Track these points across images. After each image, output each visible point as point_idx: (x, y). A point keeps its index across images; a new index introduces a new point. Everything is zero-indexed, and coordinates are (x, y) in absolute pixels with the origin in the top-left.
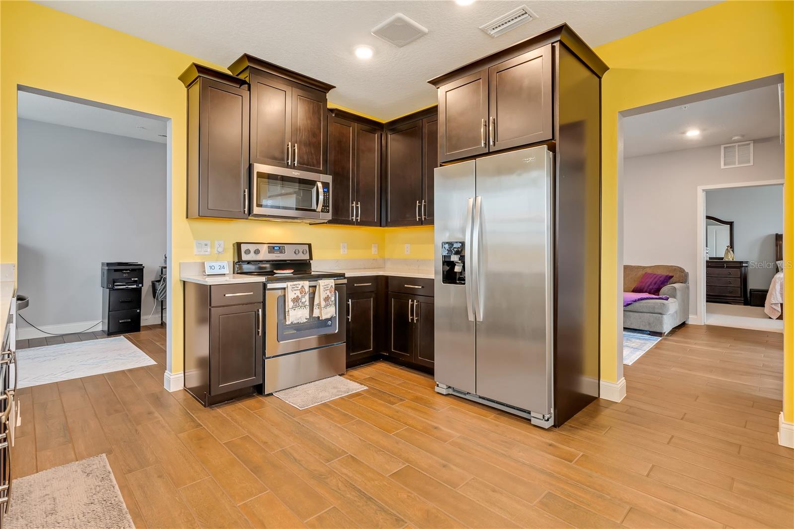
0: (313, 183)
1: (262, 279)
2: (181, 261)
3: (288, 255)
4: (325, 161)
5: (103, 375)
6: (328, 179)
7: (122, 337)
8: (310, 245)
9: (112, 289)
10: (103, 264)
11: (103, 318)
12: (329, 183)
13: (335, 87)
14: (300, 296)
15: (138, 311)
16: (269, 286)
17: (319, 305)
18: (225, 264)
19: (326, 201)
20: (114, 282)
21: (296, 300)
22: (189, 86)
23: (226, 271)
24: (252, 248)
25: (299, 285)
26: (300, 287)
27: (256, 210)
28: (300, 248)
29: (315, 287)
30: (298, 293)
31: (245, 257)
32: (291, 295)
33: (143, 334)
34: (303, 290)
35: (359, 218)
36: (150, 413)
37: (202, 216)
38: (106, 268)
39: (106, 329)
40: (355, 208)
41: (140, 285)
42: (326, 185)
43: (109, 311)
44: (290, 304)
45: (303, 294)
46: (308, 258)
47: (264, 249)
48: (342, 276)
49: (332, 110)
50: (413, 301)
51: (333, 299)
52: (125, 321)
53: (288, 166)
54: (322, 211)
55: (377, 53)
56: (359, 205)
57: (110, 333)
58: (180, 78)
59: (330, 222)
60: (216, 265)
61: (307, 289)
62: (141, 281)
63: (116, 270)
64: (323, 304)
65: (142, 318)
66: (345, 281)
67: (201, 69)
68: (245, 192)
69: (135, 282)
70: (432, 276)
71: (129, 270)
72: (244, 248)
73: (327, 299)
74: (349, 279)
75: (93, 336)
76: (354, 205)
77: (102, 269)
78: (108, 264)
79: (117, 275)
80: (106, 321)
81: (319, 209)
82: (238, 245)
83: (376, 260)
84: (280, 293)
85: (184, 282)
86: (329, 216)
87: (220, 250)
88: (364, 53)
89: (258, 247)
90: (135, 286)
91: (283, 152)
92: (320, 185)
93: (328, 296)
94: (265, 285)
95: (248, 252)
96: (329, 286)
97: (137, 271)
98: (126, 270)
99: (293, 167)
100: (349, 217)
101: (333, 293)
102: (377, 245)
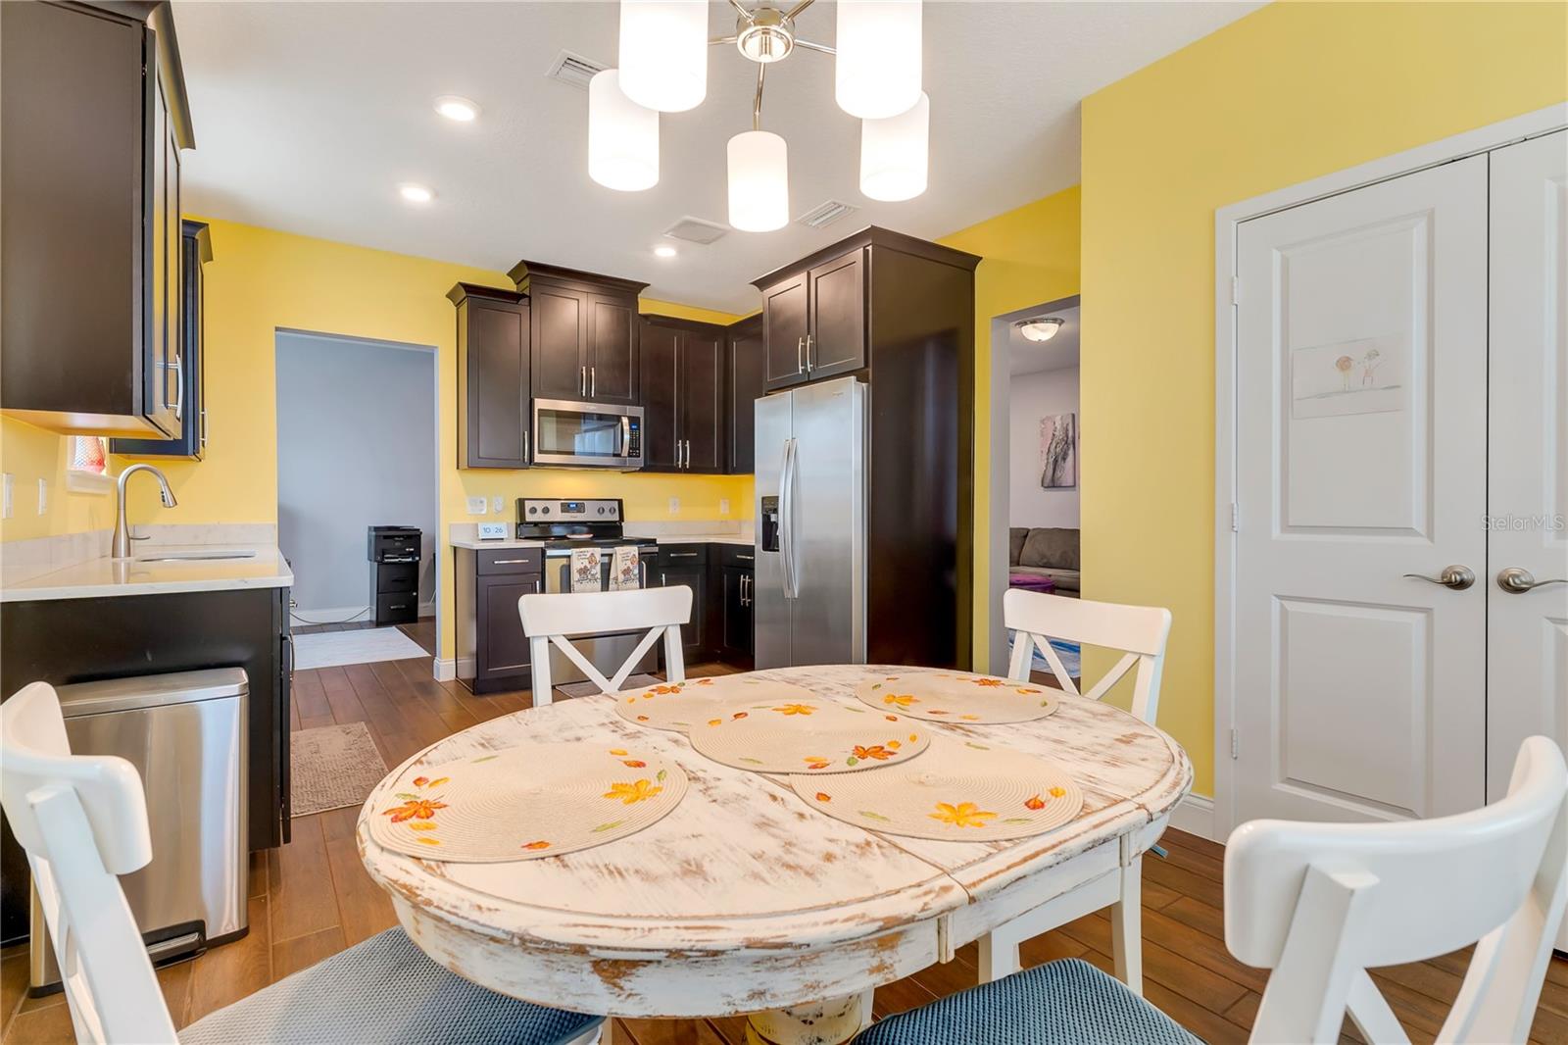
0: (618, 418)
1: (541, 544)
2: (452, 522)
3: (590, 515)
4: (637, 388)
5: (368, 664)
6: (639, 411)
7: (394, 628)
8: (620, 502)
9: (381, 563)
10: (370, 528)
11: (371, 604)
12: (639, 418)
13: (649, 285)
14: (589, 567)
15: (415, 594)
16: (549, 552)
17: (616, 579)
18: (503, 526)
19: (634, 441)
20: (384, 554)
21: (584, 571)
22: (458, 305)
23: (504, 535)
24: (539, 506)
25: (588, 552)
26: (588, 555)
27: (538, 458)
28: (606, 505)
29: (611, 555)
30: (586, 563)
31: (529, 518)
32: (577, 565)
33: (420, 625)
34: (594, 558)
35: (687, 463)
36: (414, 697)
37: (471, 467)
38: (374, 533)
39: (374, 618)
40: (683, 450)
41: (417, 558)
42: (633, 420)
43: (378, 593)
44: (575, 576)
45: (594, 564)
46: (618, 519)
47: (556, 507)
48: (653, 542)
49: (646, 317)
50: (744, 577)
51: (636, 571)
52: (399, 607)
53: (582, 399)
54: (630, 455)
55: (680, 251)
56: (688, 445)
57: (380, 622)
58: (448, 296)
59: (643, 470)
60: (492, 526)
61: (598, 557)
62: (418, 552)
63: (386, 537)
64: (621, 577)
65: (421, 605)
66: (656, 549)
67: (470, 289)
68: (524, 434)
69: (410, 554)
70: (752, 542)
71: (402, 536)
72: (528, 505)
73: (626, 572)
74: (663, 547)
75: (360, 626)
76: (680, 445)
77: (369, 536)
78: (377, 529)
79: (387, 544)
80: (375, 608)
81: (625, 453)
82: (521, 503)
83: (726, 522)
84: (564, 561)
85: (455, 548)
86: (640, 461)
87: (499, 508)
88: (665, 252)
89: (548, 504)
90: (410, 560)
91: (576, 381)
92: (625, 420)
93: (629, 567)
94: (543, 552)
95: (533, 510)
96: (631, 556)
97: (411, 538)
98: (399, 536)
99: (588, 399)
100: (673, 462)
101: (636, 564)
102: (727, 501)
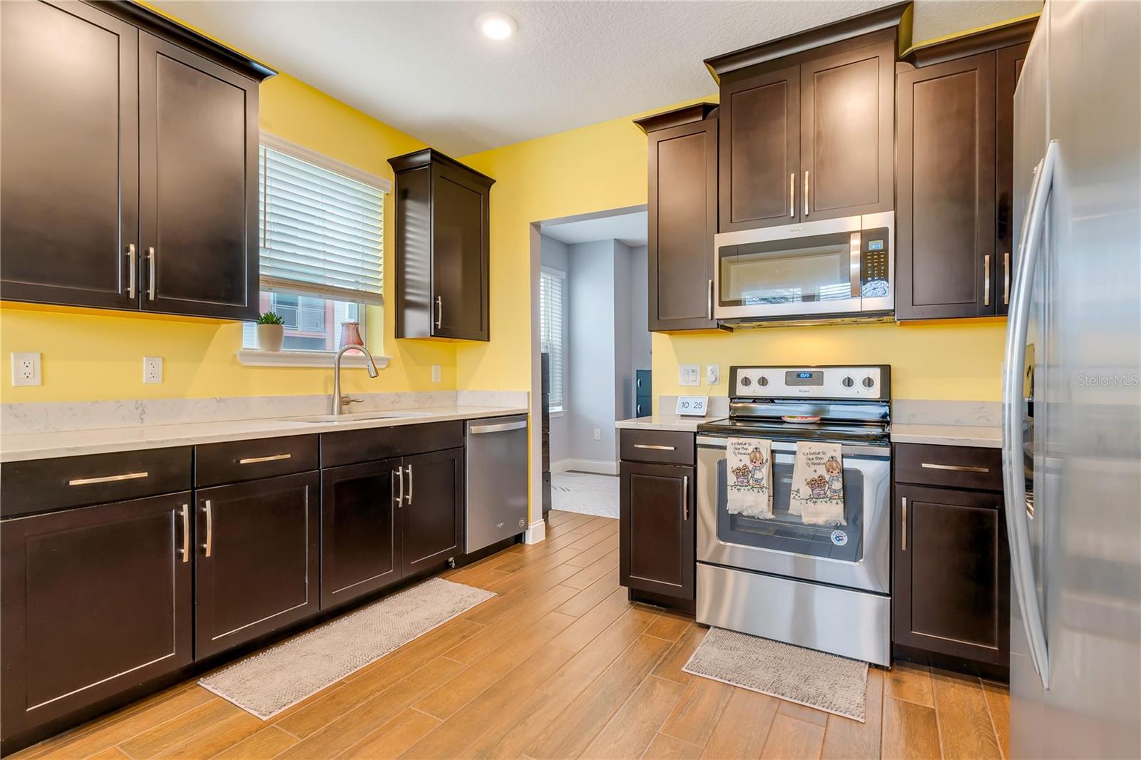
6: (885, 220)
12: (887, 231)
18: (703, 400)
23: (703, 412)
24: (754, 375)
25: (750, 444)
27: (719, 312)
28: (858, 375)
30: (746, 460)
32: (733, 462)
34: (758, 455)
44: (730, 478)
45: (758, 464)
47: (777, 377)
53: (786, 222)
60: (691, 401)
64: (808, 491)
68: (708, 284)
72: (741, 374)
73: (818, 483)
76: (987, 265)
82: (733, 370)
84: (718, 454)
87: (713, 377)
89: (767, 373)
91: (781, 198)
94: (695, 438)
95: (746, 382)
